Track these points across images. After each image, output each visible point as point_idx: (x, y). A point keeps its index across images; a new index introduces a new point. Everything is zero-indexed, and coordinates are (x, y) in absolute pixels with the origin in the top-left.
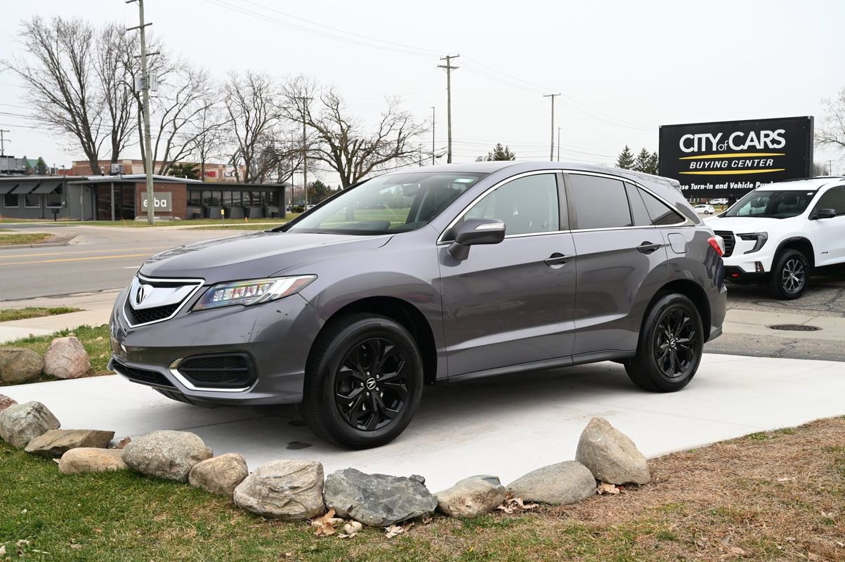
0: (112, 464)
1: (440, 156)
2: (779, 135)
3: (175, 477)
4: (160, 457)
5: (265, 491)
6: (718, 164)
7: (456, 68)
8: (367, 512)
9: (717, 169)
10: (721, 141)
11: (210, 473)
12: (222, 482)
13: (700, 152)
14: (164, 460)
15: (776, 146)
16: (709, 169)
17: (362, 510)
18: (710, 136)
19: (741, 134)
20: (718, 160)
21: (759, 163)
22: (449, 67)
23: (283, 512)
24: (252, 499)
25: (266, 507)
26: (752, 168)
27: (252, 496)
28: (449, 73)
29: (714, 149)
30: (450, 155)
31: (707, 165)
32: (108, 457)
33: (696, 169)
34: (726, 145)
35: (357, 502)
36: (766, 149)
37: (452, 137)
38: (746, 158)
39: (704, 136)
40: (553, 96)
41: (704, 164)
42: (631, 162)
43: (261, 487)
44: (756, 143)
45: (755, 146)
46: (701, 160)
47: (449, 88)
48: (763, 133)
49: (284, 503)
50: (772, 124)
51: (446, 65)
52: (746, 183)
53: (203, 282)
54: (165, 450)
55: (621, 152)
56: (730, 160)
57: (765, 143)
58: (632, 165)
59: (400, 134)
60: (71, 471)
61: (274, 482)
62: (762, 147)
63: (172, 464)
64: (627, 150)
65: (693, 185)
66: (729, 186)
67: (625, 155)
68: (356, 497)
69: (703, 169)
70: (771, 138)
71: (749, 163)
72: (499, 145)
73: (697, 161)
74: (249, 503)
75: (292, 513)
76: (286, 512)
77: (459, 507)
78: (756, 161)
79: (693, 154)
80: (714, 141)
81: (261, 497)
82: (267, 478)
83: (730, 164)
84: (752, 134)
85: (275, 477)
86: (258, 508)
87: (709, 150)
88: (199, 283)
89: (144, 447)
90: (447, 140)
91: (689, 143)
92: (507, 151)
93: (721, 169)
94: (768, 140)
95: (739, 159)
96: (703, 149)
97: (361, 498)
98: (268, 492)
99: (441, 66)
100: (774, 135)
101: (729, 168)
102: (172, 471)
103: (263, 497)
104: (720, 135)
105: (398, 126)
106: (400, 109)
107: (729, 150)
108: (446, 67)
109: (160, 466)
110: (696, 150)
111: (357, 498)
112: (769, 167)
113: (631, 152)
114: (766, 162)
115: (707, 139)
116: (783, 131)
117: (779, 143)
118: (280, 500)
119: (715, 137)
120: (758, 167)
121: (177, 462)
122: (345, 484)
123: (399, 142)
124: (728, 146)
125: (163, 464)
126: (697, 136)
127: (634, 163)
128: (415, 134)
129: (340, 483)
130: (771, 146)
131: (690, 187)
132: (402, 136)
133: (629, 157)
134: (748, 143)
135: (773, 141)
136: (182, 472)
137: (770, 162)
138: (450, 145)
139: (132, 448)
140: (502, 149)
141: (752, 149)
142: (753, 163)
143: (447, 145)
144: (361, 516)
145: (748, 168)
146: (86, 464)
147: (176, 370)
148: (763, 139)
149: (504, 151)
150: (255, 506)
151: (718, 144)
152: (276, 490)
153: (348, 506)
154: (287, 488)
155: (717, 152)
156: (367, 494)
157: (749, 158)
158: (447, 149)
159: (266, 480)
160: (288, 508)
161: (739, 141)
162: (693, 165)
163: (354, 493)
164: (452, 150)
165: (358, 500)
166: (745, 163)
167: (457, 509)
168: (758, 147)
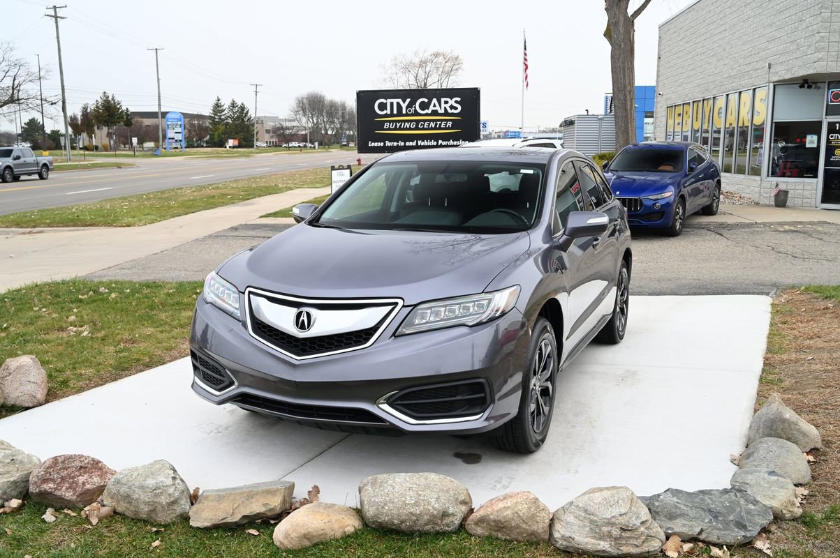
0: (348, 526)
1: (55, 103)
2: (456, 102)
3: (447, 528)
4: (429, 510)
5: (616, 532)
6: (407, 125)
7: (64, 18)
8: (723, 532)
9: (407, 129)
10: (409, 106)
11: (513, 519)
12: (535, 528)
13: (392, 115)
14: (435, 513)
15: (453, 111)
16: (400, 129)
17: (716, 532)
18: (400, 101)
19: (426, 100)
20: (408, 121)
21: (440, 124)
22: (56, 17)
23: (643, 550)
24: (602, 543)
25: (622, 548)
26: (435, 128)
27: (600, 539)
28: (56, 22)
29: (404, 112)
30: (64, 102)
31: (398, 125)
32: (341, 519)
33: (389, 129)
34: (413, 109)
35: (708, 524)
36: (446, 113)
37: (65, 84)
38: (430, 121)
39: (395, 101)
40: (156, 49)
41: (396, 125)
42: (223, 111)
43: (609, 529)
44: (437, 108)
45: (437, 111)
46: (393, 121)
47: (58, 37)
48: (443, 100)
49: (642, 540)
50: (451, 93)
51: (53, 14)
52: (431, 141)
53: (400, 302)
54: (433, 501)
55: (214, 102)
56: (417, 122)
57: (445, 108)
58: (224, 113)
59: (14, 80)
60: (303, 544)
61: (623, 520)
62: (443, 111)
63: (445, 514)
64: (219, 100)
65: (387, 142)
66: (417, 143)
67: (217, 104)
68: (704, 519)
69: (395, 129)
70: (449, 104)
71: (433, 125)
72: (105, 93)
73: (390, 122)
74: (600, 548)
75: (652, 549)
76: (647, 549)
77: (791, 509)
78: (439, 123)
79: (386, 115)
80: (404, 106)
81: (612, 539)
82: (613, 517)
83: (417, 125)
84: (435, 101)
85: (621, 515)
86: (613, 551)
87: (400, 113)
88: (396, 304)
89: (404, 502)
90: (60, 87)
91: (383, 107)
92: (113, 99)
93: (410, 129)
94: (447, 106)
95: (424, 121)
96: (395, 112)
97: (711, 520)
98: (619, 533)
99: (48, 15)
100: (452, 102)
101: (417, 128)
102: (444, 522)
103: (615, 539)
104: (408, 100)
105: (12, 73)
106: (15, 56)
107: (417, 114)
108: (53, 17)
109: (432, 520)
110: (389, 113)
111: (706, 521)
112: (449, 128)
113: (222, 102)
114: (446, 124)
115: (398, 104)
116: (459, 99)
117: (456, 108)
118: (637, 538)
119: (404, 102)
120: (440, 128)
121: (450, 512)
122: (683, 507)
123: (13, 89)
124: (415, 110)
125: (436, 517)
126: (389, 101)
127: (226, 112)
128: (31, 81)
129: (676, 507)
130: (450, 111)
131: (385, 144)
132: (16, 83)
133: (221, 106)
134: (431, 108)
135: (452, 107)
136: (456, 522)
137: (449, 124)
138: (63, 92)
139: (385, 504)
140: (108, 97)
141: (435, 113)
142: (436, 124)
143: (61, 93)
144: (716, 537)
145: (432, 129)
146: (322, 532)
147: (386, 405)
148: (443, 105)
149: (110, 98)
150: (609, 550)
151: (407, 108)
152: (629, 528)
153: (698, 530)
154: (639, 524)
155: (407, 115)
156: (715, 515)
157: (433, 121)
158: (61, 97)
159: (613, 520)
160: (646, 545)
161: (424, 106)
162: (386, 125)
163: (701, 516)
164: (66, 98)
165: (709, 522)
166: (429, 124)
167: (789, 511)
168: (440, 112)
